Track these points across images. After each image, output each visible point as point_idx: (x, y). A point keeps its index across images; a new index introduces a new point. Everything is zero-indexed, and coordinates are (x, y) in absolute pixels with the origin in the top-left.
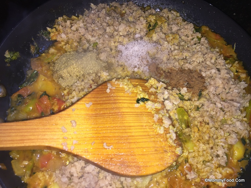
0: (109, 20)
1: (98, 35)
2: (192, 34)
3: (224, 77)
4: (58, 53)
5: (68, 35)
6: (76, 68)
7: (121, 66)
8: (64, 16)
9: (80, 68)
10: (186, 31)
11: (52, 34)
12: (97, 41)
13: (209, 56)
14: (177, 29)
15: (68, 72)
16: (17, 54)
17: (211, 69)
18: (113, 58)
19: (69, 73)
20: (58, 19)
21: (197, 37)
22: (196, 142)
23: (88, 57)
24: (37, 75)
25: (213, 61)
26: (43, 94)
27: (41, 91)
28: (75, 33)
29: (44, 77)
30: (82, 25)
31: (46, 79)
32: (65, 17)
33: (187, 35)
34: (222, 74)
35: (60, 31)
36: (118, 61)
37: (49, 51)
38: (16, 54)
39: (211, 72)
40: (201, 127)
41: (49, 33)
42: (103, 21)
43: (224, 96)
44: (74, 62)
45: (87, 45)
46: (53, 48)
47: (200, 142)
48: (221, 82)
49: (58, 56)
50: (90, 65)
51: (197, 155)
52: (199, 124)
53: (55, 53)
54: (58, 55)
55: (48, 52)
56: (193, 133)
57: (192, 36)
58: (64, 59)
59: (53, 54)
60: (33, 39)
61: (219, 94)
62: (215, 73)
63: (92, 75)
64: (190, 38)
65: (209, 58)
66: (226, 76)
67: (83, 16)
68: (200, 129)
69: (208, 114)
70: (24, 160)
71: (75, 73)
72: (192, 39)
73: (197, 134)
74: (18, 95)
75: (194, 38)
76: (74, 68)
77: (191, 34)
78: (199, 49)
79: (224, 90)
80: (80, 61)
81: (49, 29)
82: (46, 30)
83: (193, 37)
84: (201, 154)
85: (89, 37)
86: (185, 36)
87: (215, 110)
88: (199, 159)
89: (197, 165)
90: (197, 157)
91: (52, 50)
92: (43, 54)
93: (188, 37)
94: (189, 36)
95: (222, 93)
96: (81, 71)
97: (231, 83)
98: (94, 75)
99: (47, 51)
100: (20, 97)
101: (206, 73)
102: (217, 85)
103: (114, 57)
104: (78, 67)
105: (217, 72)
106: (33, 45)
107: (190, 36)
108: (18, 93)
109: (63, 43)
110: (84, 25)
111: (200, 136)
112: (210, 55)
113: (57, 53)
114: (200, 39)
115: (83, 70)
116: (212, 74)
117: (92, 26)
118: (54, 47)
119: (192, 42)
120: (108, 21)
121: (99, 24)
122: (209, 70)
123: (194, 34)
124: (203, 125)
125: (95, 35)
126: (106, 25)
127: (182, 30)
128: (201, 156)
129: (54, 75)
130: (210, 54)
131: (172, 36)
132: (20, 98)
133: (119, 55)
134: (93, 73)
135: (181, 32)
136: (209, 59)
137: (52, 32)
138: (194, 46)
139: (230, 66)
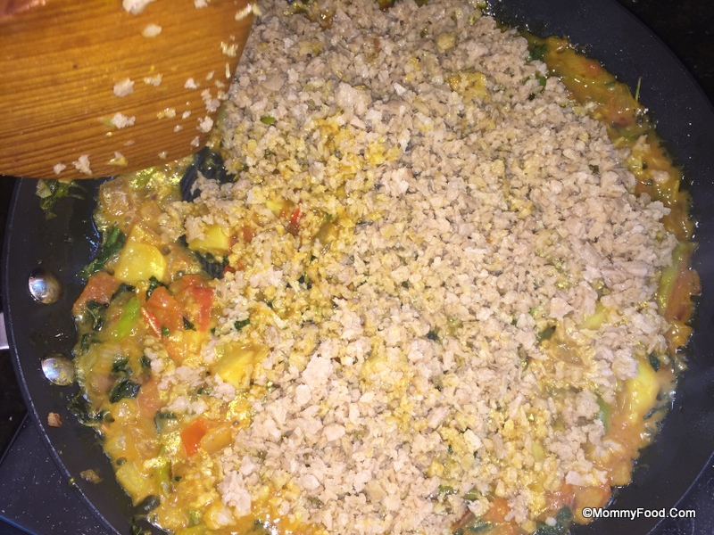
0: (292, 49)
1: (268, 94)
2: (523, 67)
3: (609, 193)
10: (507, 58)
12: (271, 113)
13: (571, 133)
14: (481, 54)
17: (576, 171)
21: (538, 75)
25: (581, 146)
33: (508, 69)
34: (603, 185)
39: (577, 180)
42: (277, 49)
43: (607, 244)
48: (600, 209)
57: (523, 71)
61: (596, 240)
62: (587, 182)
64: (518, 77)
65: (569, 138)
66: (615, 189)
72: (523, 82)
75: (528, 78)
77: (520, 68)
78: (544, 117)
79: (608, 227)
83: (526, 76)
86: (505, 73)
93: (512, 76)
94: (515, 73)
95: (602, 236)
97: (627, 207)
101: (564, 182)
102: (592, 216)
105: (592, 179)
107: (517, 72)
112: (573, 130)
114: (543, 82)
116: (579, 183)
117: (250, 71)
119: (524, 92)
120: (289, 49)
121: (266, 64)
122: (570, 173)
123: (527, 67)
125: (260, 94)
126: (285, 61)
127: (496, 58)
130: (572, 128)
131: (468, 79)
135: (494, 62)
136: (569, 142)
138: (529, 105)
139: (626, 154)
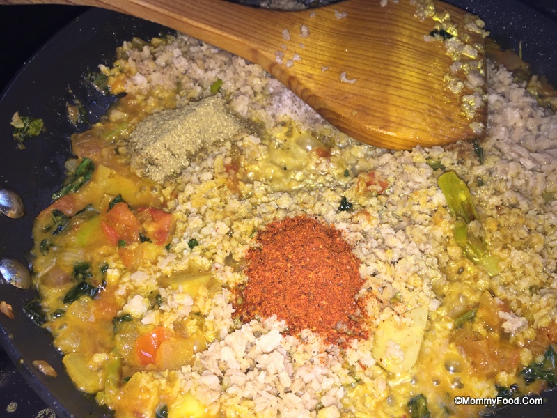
1: (219, 65)
3: (521, 103)
4: (132, 118)
5: (149, 77)
6: (184, 134)
7: (284, 124)
8: (134, 39)
9: (194, 133)
11: (112, 80)
12: (221, 76)
15: (165, 147)
16: (40, 123)
18: (263, 110)
19: (169, 150)
20: (121, 45)
22: (501, 251)
23: (208, 105)
24: (91, 168)
26: (114, 201)
27: (111, 195)
28: (165, 70)
29: (109, 169)
30: (177, 52)
31: (115, 172)
32: (136, 40)
35: (129, 71)
36: (274, 116)
37: (109, 116)
38: (36, 123)
40: (502, 217)
41: (106, 78)
44: (175, 122)
45: (199, 89)
46: (119, 110)
47: (510, 249)
48: (518, 115)
49: (133, 124)
50: (216, 123)
51: (511, 278)
52: (495, 212)
53: (125, 120)
54: (132, 121)
55: (109, 121)
56: (488, 233)
58: (149, 124)
59: (120, 122)
60: (70, 91)
63: (223, 146)
66: (525, 100)
67: (176, 37)
68: (502, 221)
69: (509, 185)
70: (96, 351)
71: (183, 147)
73: (497, 235)
74: (53, 213)
76: (179, 136)
79: (527, 133)
80: (191, 116)
81: (103, 68)
82: (99, 71)
84: (519, 273)
85: (200, 73)
87: (522, 176)
88: (520, 284)
89: (519, 298)
90: (513, 282)
91: (116, 115)
92: (99, 124)
96: (196, 141)
98: (228, 145)
99: (106, 118)
100: (58, 215)
102: (511, 124)
103: (264, 108)
104: (188, 132)
105: (501, 99)
106: (73, 104)
108: (52, 209)
109: (140, 98)
110: (182, 52)
111: (505, 237)
113: (129, 119)
115: (202, 137)
117: (203, 48)
118: (119, 108)
124: (505, 211)
125: (211, 66)
128: (521, 279)
129: (133, 161)
132: (59, 218)
133: (274, 102)
134: (225, 141)
137: (111, 76)
